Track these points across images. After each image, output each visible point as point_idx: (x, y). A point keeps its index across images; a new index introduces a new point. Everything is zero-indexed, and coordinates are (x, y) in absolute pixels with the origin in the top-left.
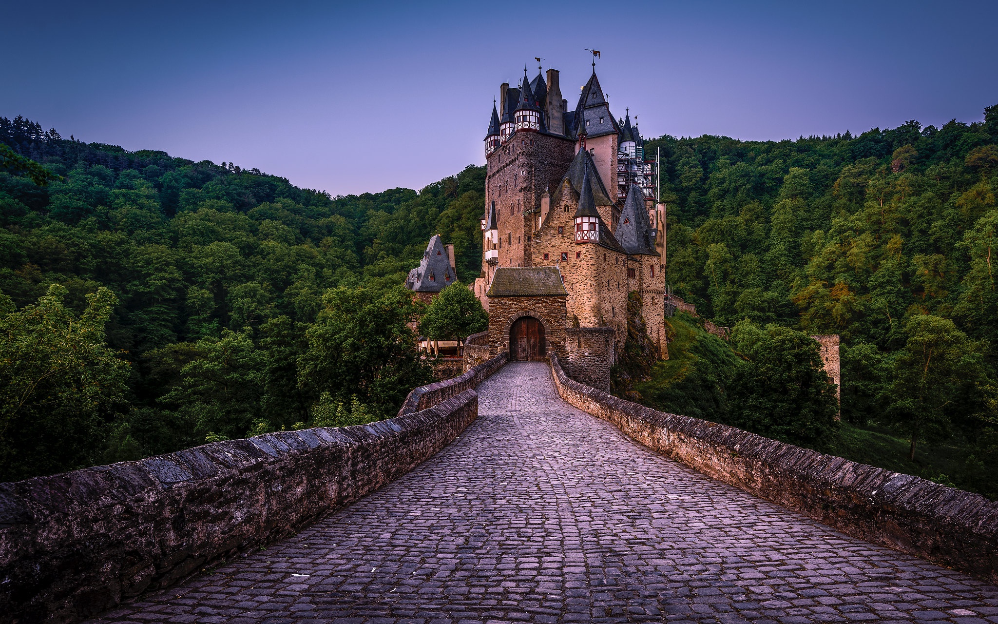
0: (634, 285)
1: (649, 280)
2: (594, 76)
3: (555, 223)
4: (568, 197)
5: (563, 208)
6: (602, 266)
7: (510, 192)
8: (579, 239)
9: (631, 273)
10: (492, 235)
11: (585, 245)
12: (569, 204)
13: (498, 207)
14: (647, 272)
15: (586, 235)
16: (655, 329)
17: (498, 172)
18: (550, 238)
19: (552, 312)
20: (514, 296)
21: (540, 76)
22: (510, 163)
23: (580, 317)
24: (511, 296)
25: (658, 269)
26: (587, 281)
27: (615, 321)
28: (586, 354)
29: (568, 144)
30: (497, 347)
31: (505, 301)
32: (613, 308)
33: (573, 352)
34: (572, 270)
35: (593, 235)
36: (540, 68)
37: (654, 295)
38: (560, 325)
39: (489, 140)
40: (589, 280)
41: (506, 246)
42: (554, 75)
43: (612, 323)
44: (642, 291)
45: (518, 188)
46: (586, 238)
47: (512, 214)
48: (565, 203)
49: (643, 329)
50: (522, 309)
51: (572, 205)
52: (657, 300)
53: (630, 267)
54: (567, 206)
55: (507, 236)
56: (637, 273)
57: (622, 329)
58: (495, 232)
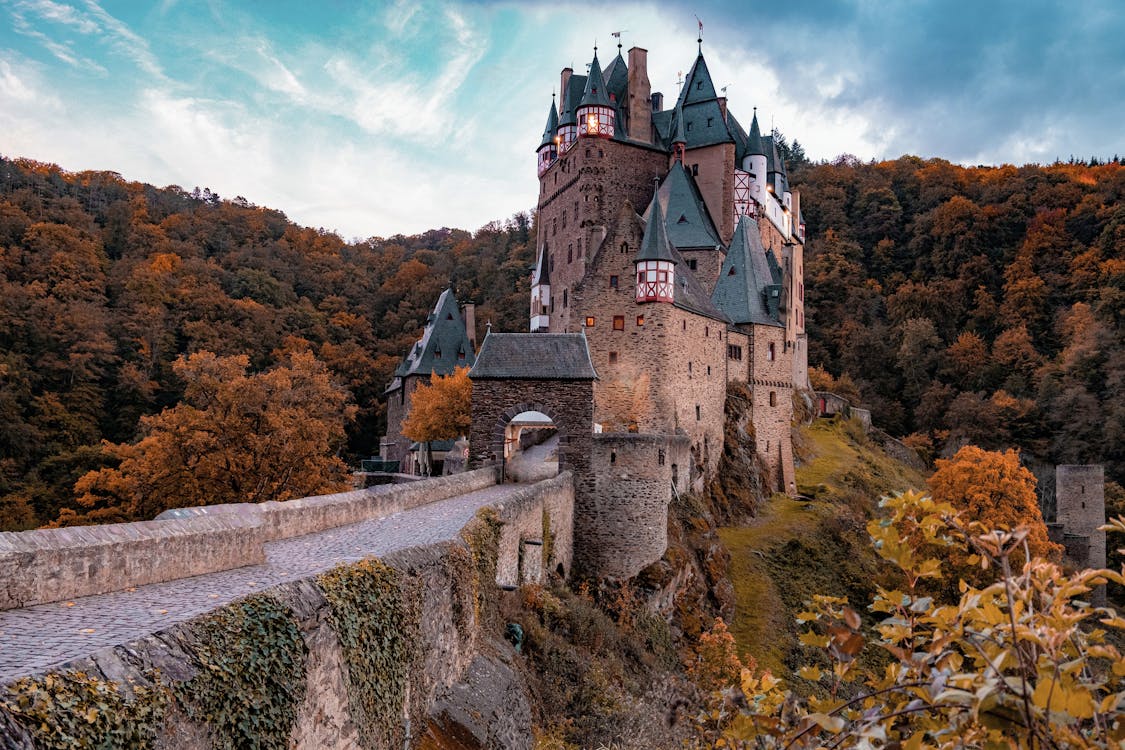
0: (738, 371)
1: (767, 365)
2: (701, 58)
3: (606, 270)
4: (627, 230)
5: (619, 248)
6: (678, 339)
7: (567, 227)
8: (642, 295)
9: (734, 352)
10: (541, 292)
11: (651, 306)
12: (629, 240)
13: (552, 251)
14: (762, 353)
15: (652, 289)
16: (774, 444)
17: (554, 197)
18: (597, 292)
19: (570, 405)
20: (511, 378)
21: (620, 56)
22: (570, 184)
23: (639, 419)
24: (506, 378)
25: (781, 349)
26: (651, 362)
27: (700, 427)
28: (624, 476)
29: (659, 157)
30: (480, 460)
31: (497, 386)
32: (698, 408)
33: (601, 472)
34: (630, 344)
35: (663, 289)
36: (620, 46)
37: (773, 389)
38: (583, 428)
39: (543, 151)
40: (655, 360)
41: (559, 308)
42: (639, 54)
43: (694, 430)
44: (751, 380)
45: (580, 222)
46: (651, 294)
47: (570, 261)
48: (622, 240)
49: (751, 445)
50: (524, 400)
51: (633, 243)
52: (778, 398)
53: (732, 342)
54: (625, 243)
55: (563, 293)
56: (744, 353)
57: (713, 441)
58: (546, 289)
